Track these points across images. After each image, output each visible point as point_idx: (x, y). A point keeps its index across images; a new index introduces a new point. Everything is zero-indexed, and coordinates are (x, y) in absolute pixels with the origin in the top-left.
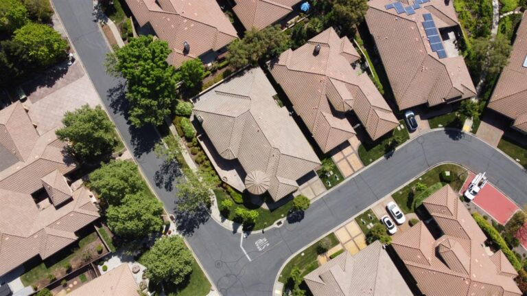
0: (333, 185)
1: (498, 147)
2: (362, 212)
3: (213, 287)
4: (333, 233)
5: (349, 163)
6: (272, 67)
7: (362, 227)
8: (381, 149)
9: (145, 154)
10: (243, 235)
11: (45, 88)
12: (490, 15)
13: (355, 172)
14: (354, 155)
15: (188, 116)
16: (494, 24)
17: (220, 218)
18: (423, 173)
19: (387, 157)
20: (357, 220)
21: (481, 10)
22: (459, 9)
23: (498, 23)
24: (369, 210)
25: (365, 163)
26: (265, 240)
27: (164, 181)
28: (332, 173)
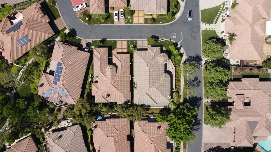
0: (133, 41)
1: (60, 17)
2: (129, 24)
3: (201, 31)
4: (145, 23)
5: (122, 46)
6: (129, 101)
7: (132, 19)
8: (106, 43)
9: (198, 97)
10: (179, 43)
11: (222, 147)
12: (27, 70)
13: (122, 41)
14: (118, 48)
15: (173, 101)
16: (27, 65)
17: (184, 55)
18: (96, 25)
19: (106, 39)
20: (132, 22)
21: (29, 74)
22: (38, 80)
23: (26, 64)
24: (126, 24)
25: (116, 42)
26: (172, 36)
27: (197, 82)
28: (131, 46)
